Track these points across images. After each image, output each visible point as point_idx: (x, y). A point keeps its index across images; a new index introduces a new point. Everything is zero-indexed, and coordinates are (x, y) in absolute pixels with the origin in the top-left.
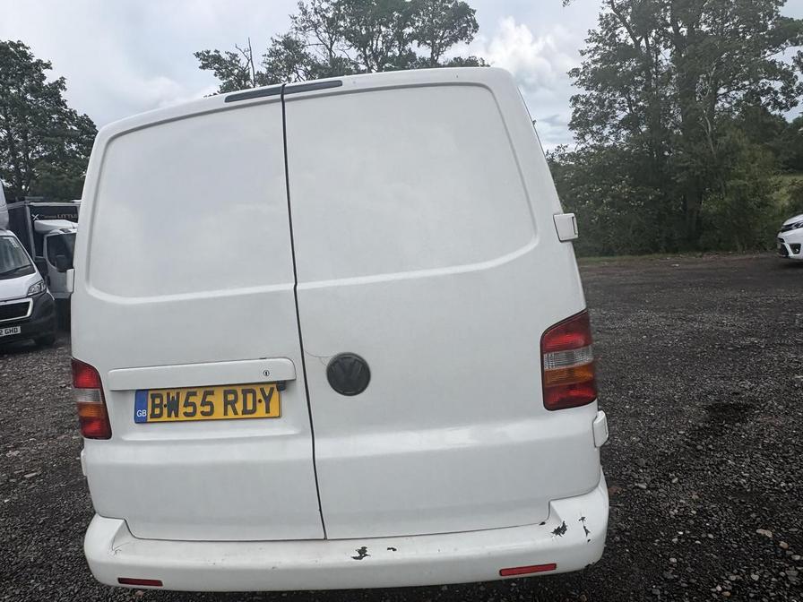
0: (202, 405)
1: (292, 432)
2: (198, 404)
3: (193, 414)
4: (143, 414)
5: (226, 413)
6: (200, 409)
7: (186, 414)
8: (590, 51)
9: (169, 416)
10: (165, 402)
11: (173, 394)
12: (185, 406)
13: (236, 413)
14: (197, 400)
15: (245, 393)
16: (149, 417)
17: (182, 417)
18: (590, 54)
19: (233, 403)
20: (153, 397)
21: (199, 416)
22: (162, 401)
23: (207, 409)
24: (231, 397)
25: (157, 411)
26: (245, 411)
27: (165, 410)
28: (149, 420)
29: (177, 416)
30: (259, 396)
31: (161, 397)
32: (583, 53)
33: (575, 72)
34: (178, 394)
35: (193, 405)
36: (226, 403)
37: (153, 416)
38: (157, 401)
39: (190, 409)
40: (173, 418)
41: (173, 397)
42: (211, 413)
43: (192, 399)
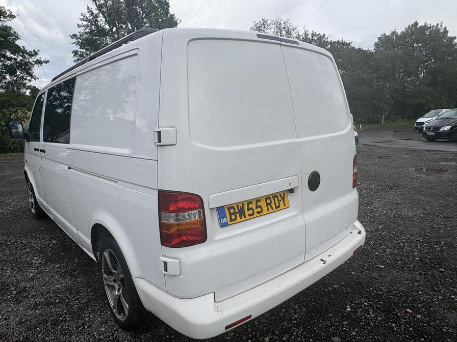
0: (256, 208)
1: (295, 213)
2: (254, 208)
3: (253, 214)
4: (225, 220)
5: (268, 210)
6: (256, 211)
7: (250, 215)
8: (84, 26)
9: (241, 218)
10: (237, 211)
11: (240, 205)
12: (248, 210)
13: (273, 209)
14: (253, 206)
15: (274, 197)
16: (229, 222)
17: (248, 217)
18: (84, 28)
19: (270, 204)
20: (229, 209)
21: (256, 214)
22: (234, 211)
23: (259, 210)
24: (269, 201)
25: (233, 217)
26: (276, 207)
27: (238, 215)
28: (229, 223)
29: (245, 217)
30: (280, 198)
31: (233, 208)
32: (79, 26)
33: (74, 36)
34: (243, 204)
35: (252, 209)
36: (267, 204)
37: (231, 220)
38: (232, 211)
39: (251, 212)
40: (243, 219)
41: (241, 207)
42: (261, 211)
43: (250, 206)
